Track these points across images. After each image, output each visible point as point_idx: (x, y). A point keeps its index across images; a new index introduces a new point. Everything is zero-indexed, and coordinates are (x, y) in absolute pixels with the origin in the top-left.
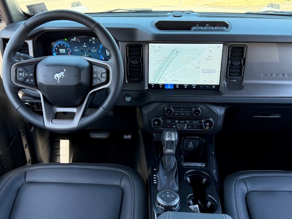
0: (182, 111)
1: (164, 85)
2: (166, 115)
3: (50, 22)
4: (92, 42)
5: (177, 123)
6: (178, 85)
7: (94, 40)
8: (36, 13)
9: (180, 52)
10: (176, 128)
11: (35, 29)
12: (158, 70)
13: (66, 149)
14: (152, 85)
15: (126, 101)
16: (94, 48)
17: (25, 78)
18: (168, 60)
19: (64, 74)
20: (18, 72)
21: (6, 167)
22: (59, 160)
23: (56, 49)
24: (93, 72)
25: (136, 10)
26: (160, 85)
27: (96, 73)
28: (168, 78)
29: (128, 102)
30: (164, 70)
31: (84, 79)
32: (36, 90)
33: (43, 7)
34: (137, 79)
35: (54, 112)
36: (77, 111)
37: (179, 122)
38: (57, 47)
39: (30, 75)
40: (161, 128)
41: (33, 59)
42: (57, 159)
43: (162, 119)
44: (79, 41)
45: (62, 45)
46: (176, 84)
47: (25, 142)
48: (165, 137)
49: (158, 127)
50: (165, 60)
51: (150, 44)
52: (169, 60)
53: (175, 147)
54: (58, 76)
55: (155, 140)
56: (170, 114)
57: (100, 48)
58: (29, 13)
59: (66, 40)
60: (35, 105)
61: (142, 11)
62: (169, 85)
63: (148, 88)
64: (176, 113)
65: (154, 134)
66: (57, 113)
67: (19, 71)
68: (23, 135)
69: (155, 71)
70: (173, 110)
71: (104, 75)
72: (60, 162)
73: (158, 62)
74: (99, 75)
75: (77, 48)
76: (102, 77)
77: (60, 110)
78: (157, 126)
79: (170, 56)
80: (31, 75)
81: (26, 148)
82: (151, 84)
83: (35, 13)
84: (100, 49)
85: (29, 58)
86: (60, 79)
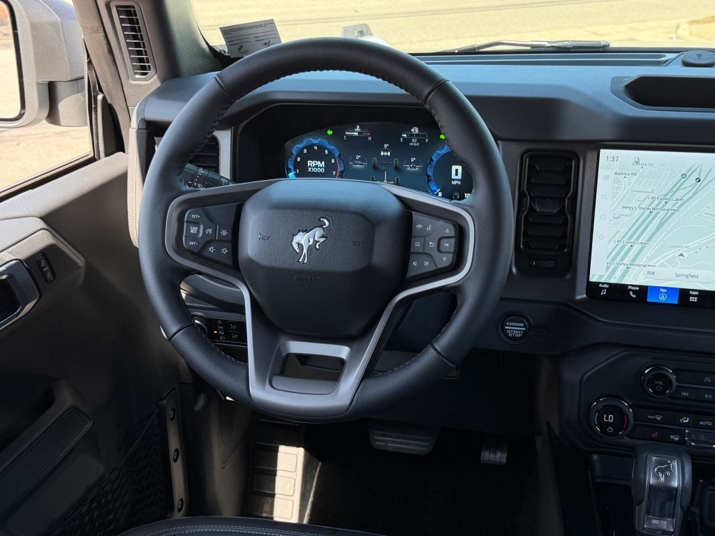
0: (707, 384)
1: (643, 290)
2: (648, 393)
3: (288, 77)
4: (408, 140)
5: (686, 425)
6: (697, 293)
7: (416, 135)
8: (247, 52)
9: (708, 179)
10: (682, 442)
11: (249, 94)
12: (627, 237)
13: (293, 475)
14: (600, 285)
15: (506, 335)
16: (413, 159)
17: (204, 242)
18: (663, 206)
19: (323, 237)
20: (187, 222)
21: (111, 517)
22: (271, 512)
23: (299, 159)
24: (414, 233)
25: (553, 44)
26: (630, 290)
27: (422, 237)
28: (662, 265)
29: (514, 339)
30: (649, 240)
31: (382, 255)
32: (233, 282)
33: (268, 33)
34: (549, 264)
35: (279, 353)
36: (351, 355)
37: (694, 425)
38: (300, 153)
39: (219, 234)
40: (627, 439)
41: (231, 185)
42: (262, 507)
43: (630, 407)
44: (370, 139)
45: (316, 148)
46: (689, 290)
47: (174, 443)
48: (645, 473)
49: (615, 434)
50: (653, 206)
51: (602, 151)
52: (668, 206)
53: (679, 511)
54: (303, 240)
55: (598, 480)
56: (663, 392)
57: (432, 160)
58: (227, 50)
59: (330, 132)
60: (219, 327)
61: (574, 47)
62: (662, 290)
63: (585, 296)
64: (686, 389)
65: (595, 457)
66: (289, 355)
67: (191, 220)
68: (172, 419)
69: (616, 239)
70: (673, 378)
71: (448, 245)
72: (272, 518)
73: (627, 211)
74: (432, 244)
75: (360, 159)
76: (439, 250)
77: (298, 347)
78: (610, 429)
79: (673, 191)
80: (224, 233)
81: (175, 460)
82: (599, 283)
83: (243, 50)
84: (434, 164)
85: (218, 183)
86: (310, 248)
